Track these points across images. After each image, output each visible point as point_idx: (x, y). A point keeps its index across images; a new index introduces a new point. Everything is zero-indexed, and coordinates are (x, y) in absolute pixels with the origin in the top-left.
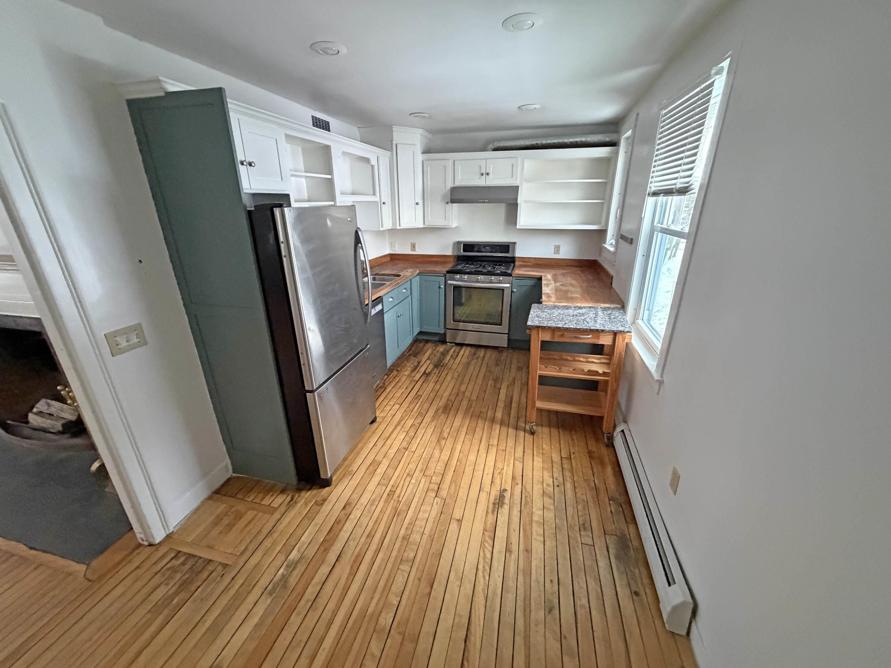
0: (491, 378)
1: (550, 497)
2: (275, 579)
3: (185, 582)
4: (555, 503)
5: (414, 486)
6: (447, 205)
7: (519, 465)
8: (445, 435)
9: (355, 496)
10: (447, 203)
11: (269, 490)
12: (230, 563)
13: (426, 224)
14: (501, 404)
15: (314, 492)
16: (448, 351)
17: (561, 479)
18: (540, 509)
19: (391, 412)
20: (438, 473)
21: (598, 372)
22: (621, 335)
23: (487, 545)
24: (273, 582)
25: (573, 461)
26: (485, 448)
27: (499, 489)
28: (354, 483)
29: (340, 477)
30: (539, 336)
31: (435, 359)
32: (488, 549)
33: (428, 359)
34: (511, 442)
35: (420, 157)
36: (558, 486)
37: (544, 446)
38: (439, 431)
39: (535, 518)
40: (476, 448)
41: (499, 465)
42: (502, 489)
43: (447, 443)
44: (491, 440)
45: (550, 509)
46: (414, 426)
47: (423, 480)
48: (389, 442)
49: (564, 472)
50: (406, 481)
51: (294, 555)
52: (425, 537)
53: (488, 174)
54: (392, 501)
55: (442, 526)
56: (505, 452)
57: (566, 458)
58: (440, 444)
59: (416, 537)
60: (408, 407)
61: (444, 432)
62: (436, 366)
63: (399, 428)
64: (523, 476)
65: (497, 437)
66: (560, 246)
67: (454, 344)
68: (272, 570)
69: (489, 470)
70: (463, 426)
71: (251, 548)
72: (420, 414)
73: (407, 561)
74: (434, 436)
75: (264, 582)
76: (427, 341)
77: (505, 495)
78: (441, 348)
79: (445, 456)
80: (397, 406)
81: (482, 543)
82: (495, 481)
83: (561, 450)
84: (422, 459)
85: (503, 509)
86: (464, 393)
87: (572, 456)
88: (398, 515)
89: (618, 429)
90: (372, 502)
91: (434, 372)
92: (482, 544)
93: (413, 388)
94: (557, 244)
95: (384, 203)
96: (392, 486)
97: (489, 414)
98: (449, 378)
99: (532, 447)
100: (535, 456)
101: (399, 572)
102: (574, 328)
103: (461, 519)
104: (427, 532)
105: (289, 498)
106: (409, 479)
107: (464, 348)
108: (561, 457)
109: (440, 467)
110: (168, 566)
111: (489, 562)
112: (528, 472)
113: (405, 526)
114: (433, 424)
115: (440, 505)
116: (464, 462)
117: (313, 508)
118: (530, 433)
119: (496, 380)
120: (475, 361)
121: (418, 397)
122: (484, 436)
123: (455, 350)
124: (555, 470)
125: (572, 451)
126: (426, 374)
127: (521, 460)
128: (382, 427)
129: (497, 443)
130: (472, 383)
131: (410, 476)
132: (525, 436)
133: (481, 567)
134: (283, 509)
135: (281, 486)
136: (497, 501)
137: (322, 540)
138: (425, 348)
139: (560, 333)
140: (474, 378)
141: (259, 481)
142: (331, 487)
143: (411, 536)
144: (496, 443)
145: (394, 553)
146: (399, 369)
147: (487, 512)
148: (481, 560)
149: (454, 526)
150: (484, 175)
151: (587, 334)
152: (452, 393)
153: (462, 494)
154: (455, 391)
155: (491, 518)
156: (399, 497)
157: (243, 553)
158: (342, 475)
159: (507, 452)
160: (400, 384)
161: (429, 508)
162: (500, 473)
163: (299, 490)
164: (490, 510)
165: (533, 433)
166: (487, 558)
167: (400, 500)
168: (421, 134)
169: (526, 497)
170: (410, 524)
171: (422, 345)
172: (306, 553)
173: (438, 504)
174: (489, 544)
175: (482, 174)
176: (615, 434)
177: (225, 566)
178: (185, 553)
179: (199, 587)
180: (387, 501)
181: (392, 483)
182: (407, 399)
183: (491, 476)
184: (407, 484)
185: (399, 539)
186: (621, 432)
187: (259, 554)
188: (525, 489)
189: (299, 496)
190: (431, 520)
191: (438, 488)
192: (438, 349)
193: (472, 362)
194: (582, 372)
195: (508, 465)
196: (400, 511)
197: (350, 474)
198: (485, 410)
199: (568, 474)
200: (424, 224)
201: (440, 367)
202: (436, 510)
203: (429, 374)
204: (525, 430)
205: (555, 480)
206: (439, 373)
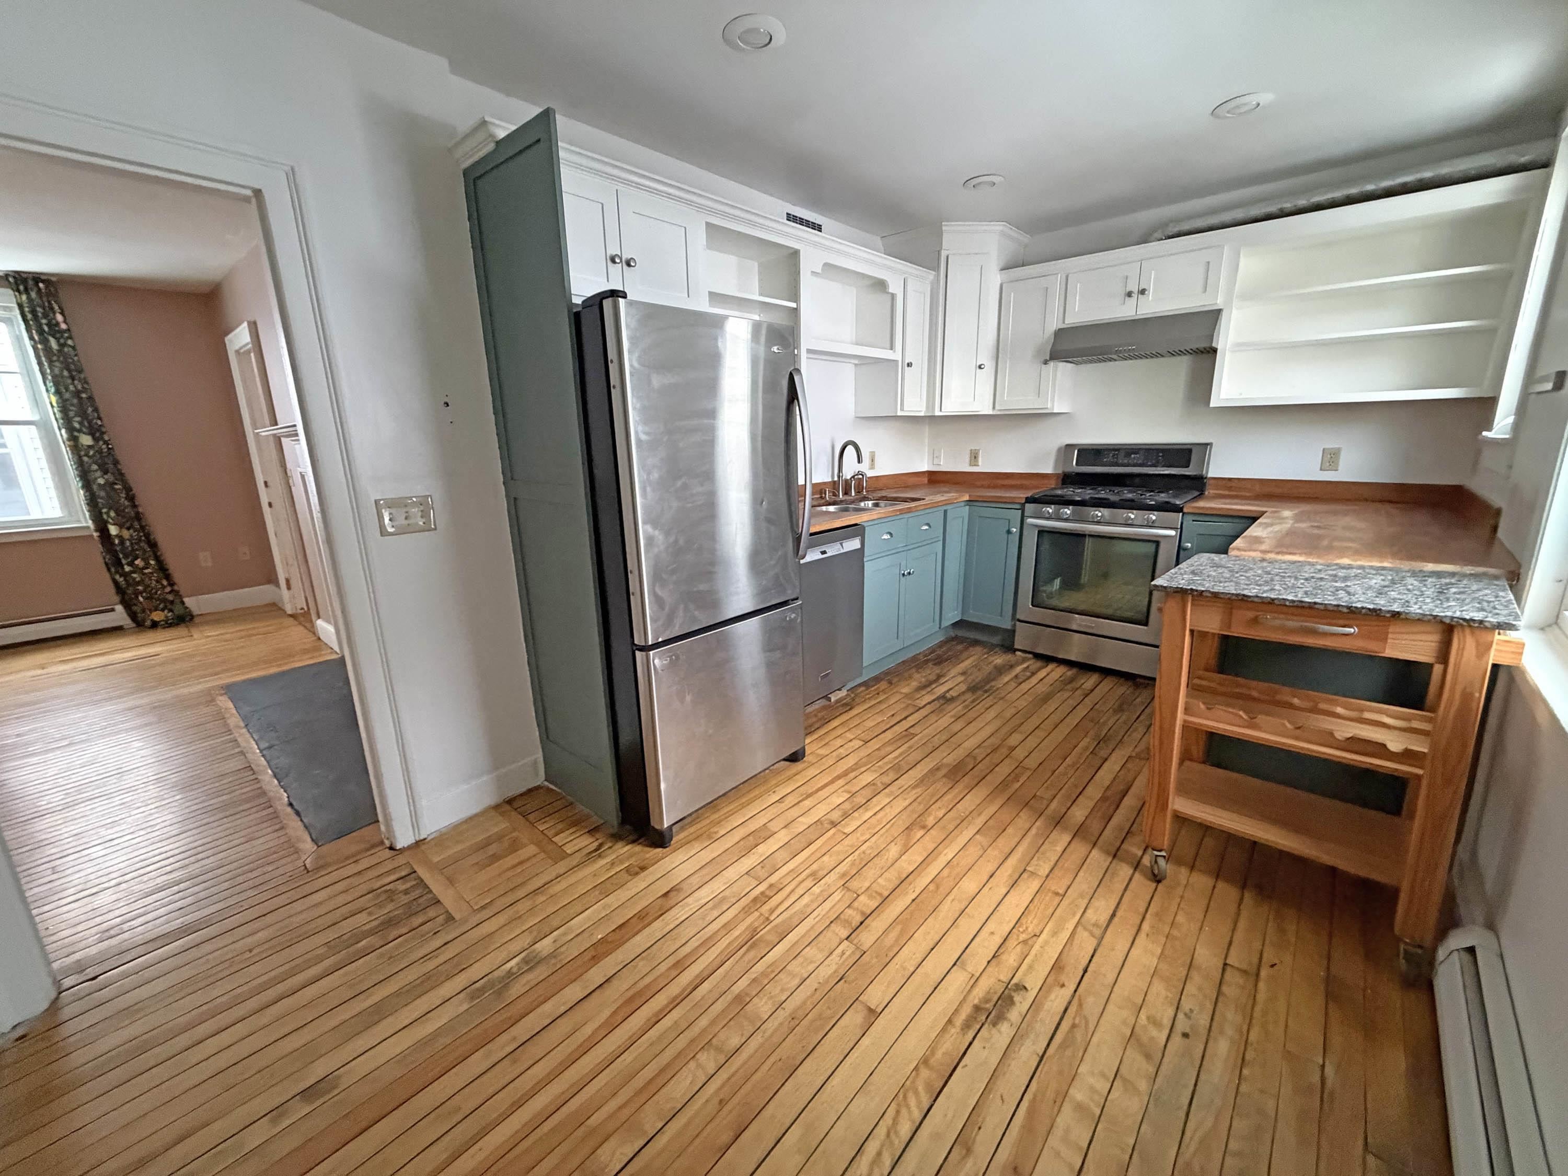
0: (1092, 733)
1: (1148, 1057)
2: (496, 974)
3: (390, 920)
4: (1159, 1080)
5: (812, 901)
6: (1044, 366)
7: (1086, 943)
8: (930, 821)
9: (695, 880)
10: (1046, 362)
11: (576, 823)
12: (457, 916)
13: (997, 407)
14: (1094, 792)
15: (637, 848)
16: (1012, 667)
17: (1204, 1020)
18: (1103, 1075)
19: (841, 750)
20: (876, 892)
21: (1384, 746)
22: (1473, 633)
23: (912, 1102)
24: (490, 976)
25: (1261, 985)
26: (1010, 876)
27: (1006, 980)
28: (706, 855)
29: (691, 837)
30: (1184, 619)
31: (978, 676)
32: (910, 1112)
33: (963, 673)
34: (1085, 882)
35: (995, 279)
36: (1185, 1035)
37: (1180, 918)
38: (921, 808)
39: (1078, 1094)
40: (990, 868)
41: (1031, 924)
42: (1015, 981)
43: (927, 838)
44: (1034, 862)
45: (1135, 1089)
46: (873, 787)
47: (837, 896)
48: (808, 803)
49: (1220, 1004)
50: (803, 885)
51: (545, 946)
52: (781, 1015)
53: (1143, 292)
54: (756, 914)
55: (829, 1008)
56: (1058, 899)
57: (1244, 972)
58: (908, 836)
59: (762, 1006)
60: (878, 749)
61: (930, 815)
62: (973, 689)
63: (841, 782)
64: (1085, 971)
65: (1054, 858)
66: (1339, 450)
67: (1031, 656)
68: (502, 955)
69: (1000, 927)
70: (979, 815)
71: (499, 905)
72: (896, 767)
73: (719, 1050)
74: (904, 816)
75: (477, 971)
76: (976, 643)
77: (1017, 998)
78: (999, 659)
79: (908, 863)
80: (857, 743)
81: (903, 1090)
82: (1004, 957)
83: (1230, 943)
84: (857, 852)
85: (994, 1031)
86: (1013, 749)
87: (1263, 973)
88: (751, 947)
89: (1457, 940)
90: (718, 901)
91: (963, 698)
92: (901, 1095)
93: (906, 718)
94: (1331, 444)
95: (909, 365)
96: (771, 886)
97: (1054, 805)
98: (992, 713)
99: (1142, 910)
100: (1142, 935)
101: (692, 1065)
102: (1293, 601)
103: (879, 1010)
104: (790, 1006)
105: (596, 844)
106: (809, 883)
107: (1051, 666)
108: (1225, 964)
109: (885, 884)
110: (388, 888)
111: (899, 1145)
112: (1105, 967)
113: (752, 974)
114: (913, 794)
115: (847, 959)
116: (943, 890)
117: (619, 875)
118: (1150, 875)
119: (1102, 741)
120: (1067, 694)
121: (908, 735)
122: (1021, 849)
123: (1028, 667)
124: (1190, 988)
125: (1269, 955)
126: (945, 699)
127: (1098, 932)
128: (812, 772)
129: (1047, 872)
130: (1041, 734)
131: (814, 880)
132: (1130, 880)
133: (872, 1148)
134: (575, 860)
135: (596, 820)
136: (989, 1006)
137: (600, 937)
138: (965, 654)
139: (1250, 614)
140: (1048, 724)
141: (571, 804)
142: (665, 850)
143: (755, 1000)
144: (1044, 869)
145: (704, 1022)
146: (895, 680)
147: (950, 1021)
148: (881, 1131)
149: (854, 1019)
150: (1135, 296)
151: (1341, 622)
152: (984, 744)
153: (910, 954)
154: (994, 741)
155: (953, 1042)
156: (772, 911)
157: (483, 908)
158: (694, 836)
159: (1066, 902)
160: (883, 706)
161: (820, 957)
162: (1025, 942)
163: (616, 837)
164: (959, 1021)
165: (1157, 878)
166: (896, 1133)
167: (772, 918)
168: (1003, 234)
169: (1074, 1026)
170: (764, 974)
171: (960, 647)
172: (562, 949)
173: (845, 956)
174: (919, 1102)
175: (1129, 294)
176: (1441, 954)
177: (450, 918)
178: (419, 878)
179: (400, 936)
180: (746, 911)
181: (773, 879)
182: (882, 735)
183: (998, 940)
184: (800, 891)
185: (729, 997)
186: (1463, 954)
187: (501, 919)
188: (1080, 1005)
189: (610, 848)
190: (811, 984)
191: (862, 923)
192: (991, 659)
193: (1059, 694)
194: (1328, 738)
195: (1054, 934)
196: (760, 940)
197: (709, 837)
198: (1048, 795)
199: (1231, 1016)
200: (994, 408)
201: (980, 692)
202: (834, 967)
203: (952, 699)
204: (1137, 866)
205: (1181, 1016)
206: (973, 701)
